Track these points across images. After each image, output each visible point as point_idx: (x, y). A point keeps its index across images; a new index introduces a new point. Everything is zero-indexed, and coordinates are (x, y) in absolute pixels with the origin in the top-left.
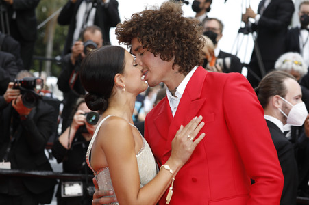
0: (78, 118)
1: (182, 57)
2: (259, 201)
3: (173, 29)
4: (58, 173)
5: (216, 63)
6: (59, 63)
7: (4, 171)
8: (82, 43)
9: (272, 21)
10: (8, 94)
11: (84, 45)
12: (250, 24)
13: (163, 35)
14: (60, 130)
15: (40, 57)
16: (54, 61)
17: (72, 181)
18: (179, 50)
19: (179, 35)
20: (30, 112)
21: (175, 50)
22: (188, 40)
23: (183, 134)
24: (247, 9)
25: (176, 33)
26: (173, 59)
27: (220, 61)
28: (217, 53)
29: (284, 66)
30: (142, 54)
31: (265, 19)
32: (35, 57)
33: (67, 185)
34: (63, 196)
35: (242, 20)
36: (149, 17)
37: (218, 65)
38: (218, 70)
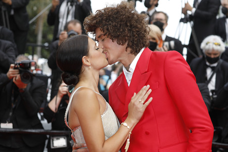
0: (62, 89)
1: (133, 42)
2: (195, 146)
3: (126, 21)
4: (48, 130)
5: (163, 45)
6: (47, 48)
7: (8, 130)
8: (66, 33)
9: (204, 13)
10: (10, 73)
11: (68, 33)
12: (188, 16)
13: (119, 26)
14: (49, 98)
15: (33, 44)
16: (43, 47)
17: (58, 136)
18: (130, 37)
19: (131, 26)
20: (26, 86)
21: (128, 37)
22: (137, 30)
23: (136, 99)
24: (186, 4)
25: (128, 24)
26: (127, 43)
27: (167, 43)
28: (164, 38)
29: (207, 47)
30: (103, 40)
31: (199, 11)
32: (28, 44)
33: (55, 139)
34: (52, 147)
35: (182, 13)
36: (109, 12)
37: (165, 47)
38: (165, 51)
